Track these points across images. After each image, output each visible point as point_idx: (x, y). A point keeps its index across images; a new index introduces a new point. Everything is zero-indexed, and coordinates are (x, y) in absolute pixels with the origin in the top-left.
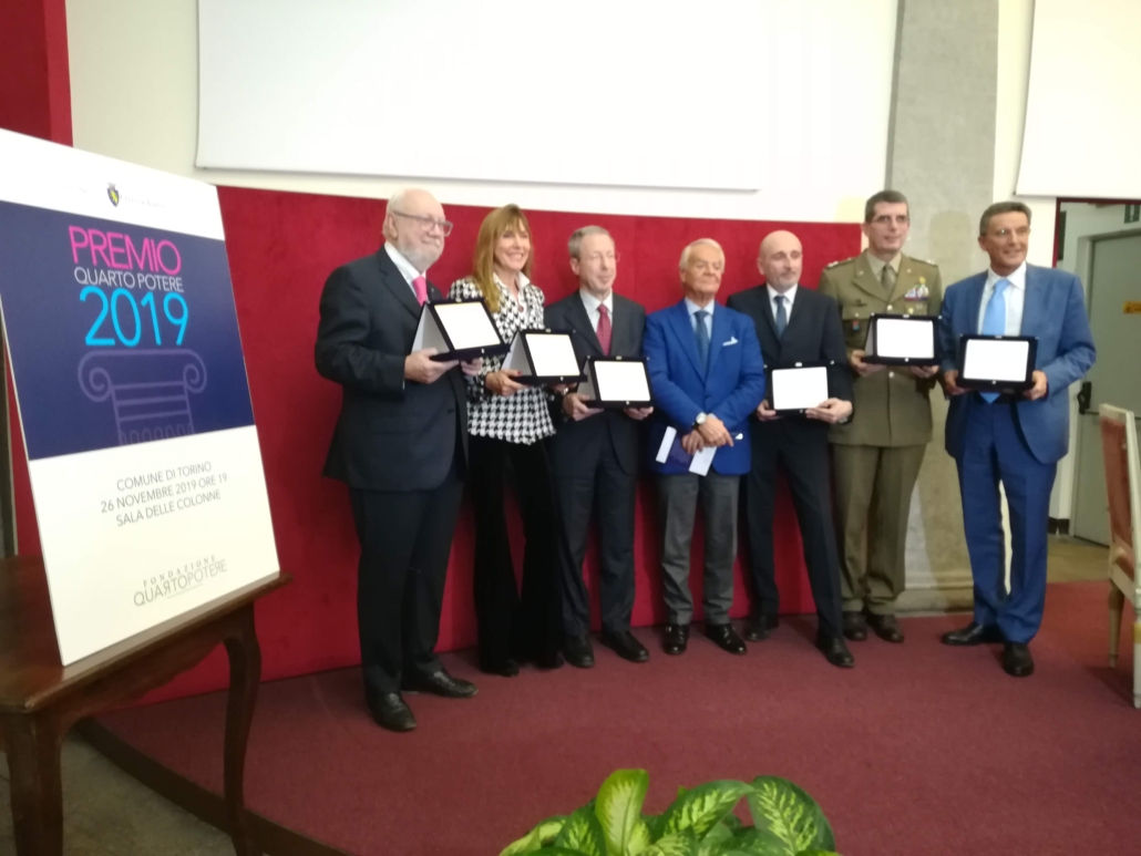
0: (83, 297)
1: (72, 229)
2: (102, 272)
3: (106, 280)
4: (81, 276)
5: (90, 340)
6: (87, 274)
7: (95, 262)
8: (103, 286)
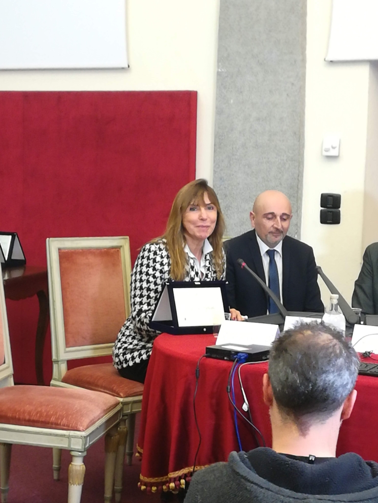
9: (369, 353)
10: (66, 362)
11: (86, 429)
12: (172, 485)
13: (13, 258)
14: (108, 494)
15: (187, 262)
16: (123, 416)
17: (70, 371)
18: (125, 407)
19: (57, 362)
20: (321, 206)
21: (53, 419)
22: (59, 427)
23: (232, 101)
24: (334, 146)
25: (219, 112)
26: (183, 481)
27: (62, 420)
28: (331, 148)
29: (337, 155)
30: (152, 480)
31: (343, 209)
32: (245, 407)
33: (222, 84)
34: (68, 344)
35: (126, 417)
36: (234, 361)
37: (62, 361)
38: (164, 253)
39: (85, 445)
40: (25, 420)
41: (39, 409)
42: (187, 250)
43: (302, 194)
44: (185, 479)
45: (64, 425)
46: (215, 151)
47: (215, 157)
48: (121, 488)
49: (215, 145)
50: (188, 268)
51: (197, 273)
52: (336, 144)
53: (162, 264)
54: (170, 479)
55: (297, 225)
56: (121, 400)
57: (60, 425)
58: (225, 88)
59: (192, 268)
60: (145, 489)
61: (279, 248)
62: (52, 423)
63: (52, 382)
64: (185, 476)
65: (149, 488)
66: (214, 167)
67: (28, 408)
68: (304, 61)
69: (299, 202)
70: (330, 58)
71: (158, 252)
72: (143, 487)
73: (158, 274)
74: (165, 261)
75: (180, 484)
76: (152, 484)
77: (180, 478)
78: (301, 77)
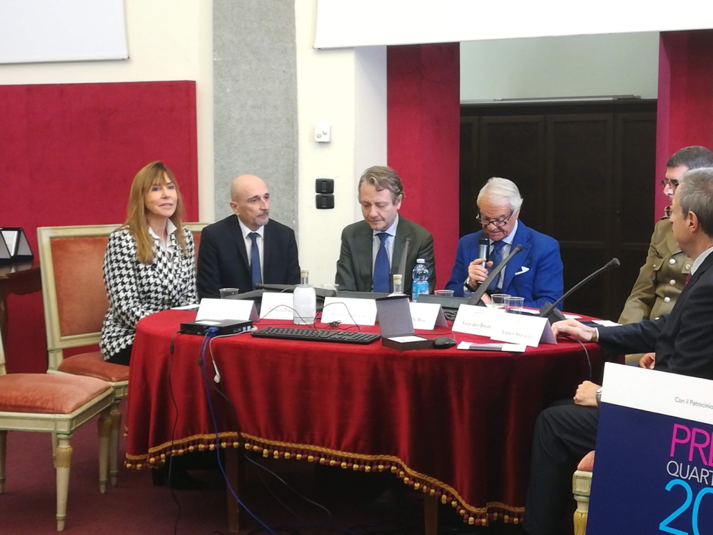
0: (669, 487)
1: (676, 426)
2: (695, 468)
3: (697, 477)
4: (673, 468)
5: (663, 526)
6: (679, 468)
7: (691, 460)
8: (692, 482)
9: (336, 322)
10: (61, 351)
11: (72, 412)
12: (152, 460)
13: (19, 254)
14: (103, 478)
15: (153, 243)
16: (115, 400)
17: (67, 359)
18: (117, 391)
19: (52, 351)
20: (317, 192)
21: (38, 404)
22: (44, 411)
24: (325, 132)
25: (217, 101)
26: (163, 456)
27: (48, 403)
28: (323, 135)
29: (329, 140)
30: (137, 458)
31: (337, 194)
32: (217, 379)
33: (218, 74)
34: (63, 333)
35: (118, 401)
36: (204, 335)
37: (58, 349)
38: (129, 237)
39: (71, 427)
40: (11, 406)
41: (26, 395)
42: (151, 231)
43: (298, 180)
44: (165, 453)
45: (49, 409)
46: (215, 140)
47: (215, 145)
48: (117, 471)
49: (215, 134)
50: (154, 249)
51: (164, 253)
52: (327, 131)
53: (128, 249)
54: (151, 454)
55: (294, 210)
56: (113, 384)
57: (45, 408)
58: (221, 77)
59: (158, 248)
60: (130, 467)
61: (261, 231)
62: (38, 408)
63: (49, 371)
64: (164, 451)
65: (134, 466)
66: (215, 156)
67: (15, 394)
68: (294, 49)
69: (295, 188)
70: (317, 46)
71: (122, 237)
72: (128, 465)
73: (127, 259)
74: (131, 244)
75: (160, 459)
76: (137, 462)
77: (160, 453)
78: (292, 65)
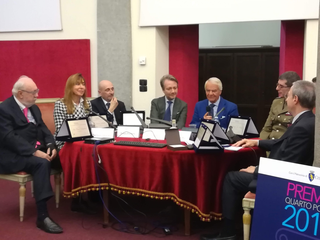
0: (286, 208)
1: (289, 183)
2: (297, 200)
3: (298, 204)
4: (288, 200)
5: (284, 224)
6: (291, 200)
7: (295, 197)
8: (296, 206)
9: (149, 139)
12: (73, 194)
20: (140, 85)
23: (103, 43)
24: (143, 60)
28: (142, 62)
29: (145, 64)
30: (68, 193)
31: (147, 85)
32: (100, 162)
33: (99, 36)
36: (94, 144)
42: (73, 102)
43: (132, 80)
44: (78, 192)
47: (98, 65)
52: (144, 60)
54: (73, 192)
55: (130, 92)
58: (101, 38)
65: (67, 196)
66: (98, 70)
68: (130, 26)
69: (131, 83)
70: (140, 25)
72: (65, 196)
75: (77, 194)
77: (76, 192)
78: (130, 33)
